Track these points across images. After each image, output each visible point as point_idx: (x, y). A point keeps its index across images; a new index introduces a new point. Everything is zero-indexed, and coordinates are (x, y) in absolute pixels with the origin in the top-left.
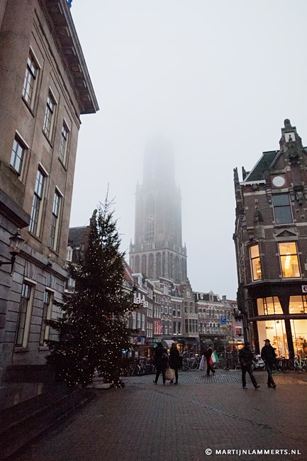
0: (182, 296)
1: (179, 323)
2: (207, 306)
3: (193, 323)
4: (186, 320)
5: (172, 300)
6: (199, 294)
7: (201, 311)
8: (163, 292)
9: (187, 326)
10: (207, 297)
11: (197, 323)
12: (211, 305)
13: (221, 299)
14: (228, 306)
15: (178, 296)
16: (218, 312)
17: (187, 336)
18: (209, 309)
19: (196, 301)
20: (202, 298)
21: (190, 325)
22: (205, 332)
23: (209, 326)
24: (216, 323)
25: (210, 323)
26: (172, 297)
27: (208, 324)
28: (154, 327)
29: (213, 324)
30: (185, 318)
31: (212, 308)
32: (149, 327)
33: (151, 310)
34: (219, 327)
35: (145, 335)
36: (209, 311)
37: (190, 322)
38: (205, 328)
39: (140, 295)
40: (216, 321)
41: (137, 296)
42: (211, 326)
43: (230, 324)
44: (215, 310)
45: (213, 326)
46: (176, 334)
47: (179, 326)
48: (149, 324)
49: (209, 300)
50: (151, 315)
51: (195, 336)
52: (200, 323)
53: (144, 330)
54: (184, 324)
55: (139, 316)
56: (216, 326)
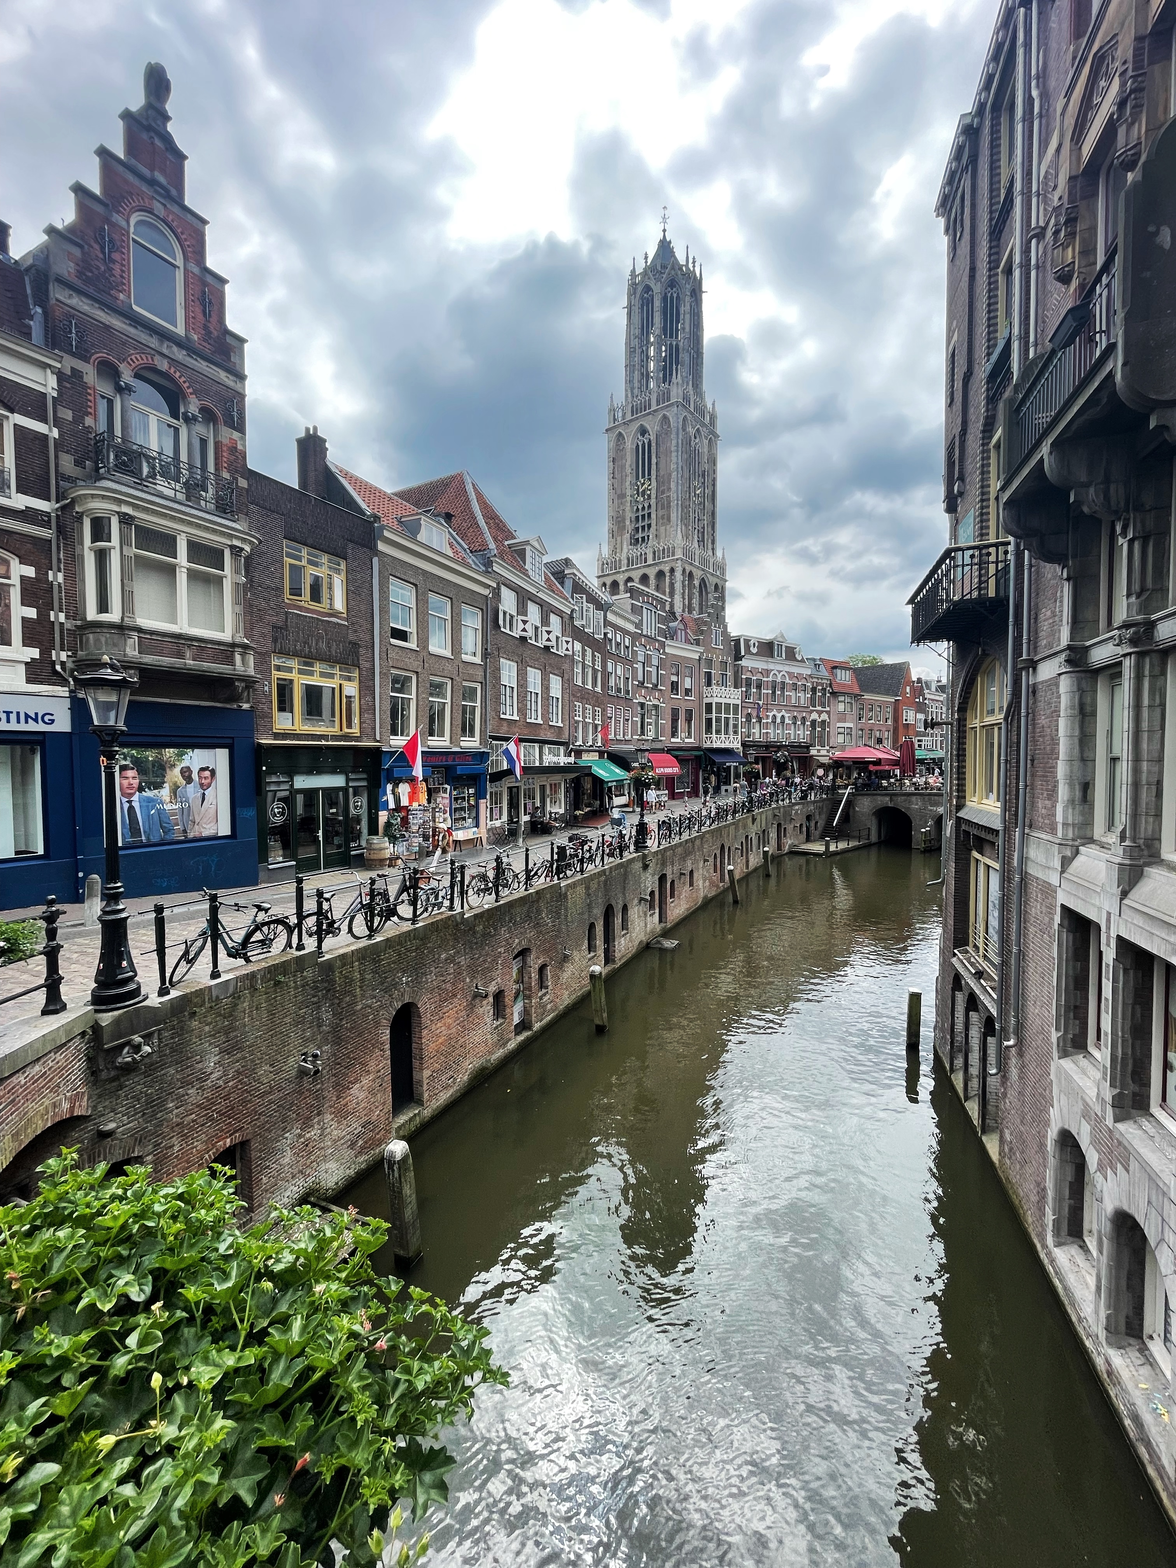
0: (698, 644)
1: (689, 713)
2: (767, 672)
3: (727, 711)
4: (709, 706)
5: (667, 650)
6: (747, 641)
7: (749, 683)
8: (639, 625)
9: (709, 722)
10: (768, 648)
11: (736, 712)
12: (779, 669)
14: (824, 672)
15: (688, 641)
16: (795, 687)
17: (708, 745)
18: (770, 679)
19: (738, 657)
20: (754, 650)
21: (718, 720)
22: (757, 736)
23: (770, 720)
24: (787, 715)
25: (771, 714)
26: (668, 642)
27: (768, 717)
28: (606, 719)
29: (779, 716)
30: (706, 701)
31: (779, 676)
32: (584, 717)
33: (595, 671)
34: (795, 724)
35: (564, 738)
36: (770, 685)
37: (719, 711)
38: (757, 725)
39: (533, 611)
40: (789, 708)
41: (522, 610)
42: (774, 722)
43: (824, 716)
44: (787, 681)
45: (778, 720)
46: (678, 740)
47: (689, 720)
48: (584, 709)
49: (772, 656)
50: (595, 684)
51: (731, 746)
52: (745, 713)
53: (560, 724)
54: (700, 716)
55: (534, 676)
56: (787, 721)
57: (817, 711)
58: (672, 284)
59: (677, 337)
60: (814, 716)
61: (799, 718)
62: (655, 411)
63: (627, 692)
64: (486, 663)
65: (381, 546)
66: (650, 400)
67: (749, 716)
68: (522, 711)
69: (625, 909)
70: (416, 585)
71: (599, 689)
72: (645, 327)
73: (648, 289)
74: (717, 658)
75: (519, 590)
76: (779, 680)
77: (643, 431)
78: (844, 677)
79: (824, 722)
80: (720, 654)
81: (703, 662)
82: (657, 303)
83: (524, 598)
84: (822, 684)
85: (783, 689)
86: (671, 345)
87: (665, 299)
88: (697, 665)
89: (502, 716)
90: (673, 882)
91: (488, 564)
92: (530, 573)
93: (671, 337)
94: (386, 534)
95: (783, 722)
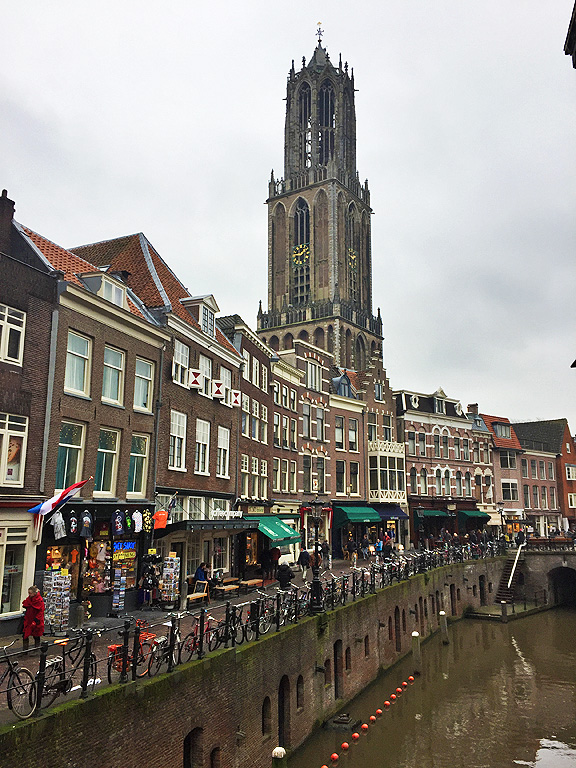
0: (360, 397)
1: (354, 466)
2: (430, 426)
3: (392, 466)
4: (373, 459)
5: (332, 404)
6: (408, 397)
7: (411, 437)
8: (304, 380)
9: (374, 474)
10: (428, 404)
11: (400, 466)
13: (466, 411)
14: (483, 427)
15: (350, 396)
16: (457, 442)
17: (374, 499)
18: (433, 433)
19: (400, 412)
20: (416, 406)
21: (383, 473)
22: (423, 491)
23: (435, 475)
24: (451, 470)
25: (435, 469)
26: (332, 396)
27: (432, 471)
28: (272, 472)
29: (443, 470)
30: (370, 454)
31: (441, 431)
32: (251, 470)
33: (262, 423)
34: (459, 479)
35: (232, 490)
36: (433, 441)
37: (383, 465)
38: (422, 481)
39: (205, 365)
40: (452, 463)
41: (194, 363)
42: (439, 476)
43: (488, 472)
44: (449, 436)
45: (443, 475)
46: (344, 494)
47: (354, 474)
48: (251, 461)
49: (434, 412)
50: (261, 437)
51: (397, 501)
52: (409, 468)
53: (227, 477)
54: (365, 470)
55: (203, 429)
56: (451, 476)
57: (480, 466)
58: (327, 83)
59: (332, 126)
60: (478, 471)
61: (463, 472)
62: (312, 186)
63: (292, 444)
64: (156, 414)
65: (63, 301)
66: (308, 177)
67: (413, 470)
68: (190, 464)
69: (300, 680)
70: (93, 338)
71: (266, 443)
72: (304, 117)
73: (306, 85)
74: (381, 412)
75: (192, 344)
76: (441, 434)
77: (302, 203)
78: (503, 433)
79: (488, 477)
80: (382, 409)
81: (366, 416)
82: (314, 98)
83: (196, 352)
84: (483, 440)
85: (445, 443)
86: (327, 132)
87: (320, 94)
88: (361, 419)
89: (170, 468)
90: (348, 649)
91: (163, 319)
92: (202, 328)
93: (327, 125)
94: (69, 289)
95: (447, 477)
